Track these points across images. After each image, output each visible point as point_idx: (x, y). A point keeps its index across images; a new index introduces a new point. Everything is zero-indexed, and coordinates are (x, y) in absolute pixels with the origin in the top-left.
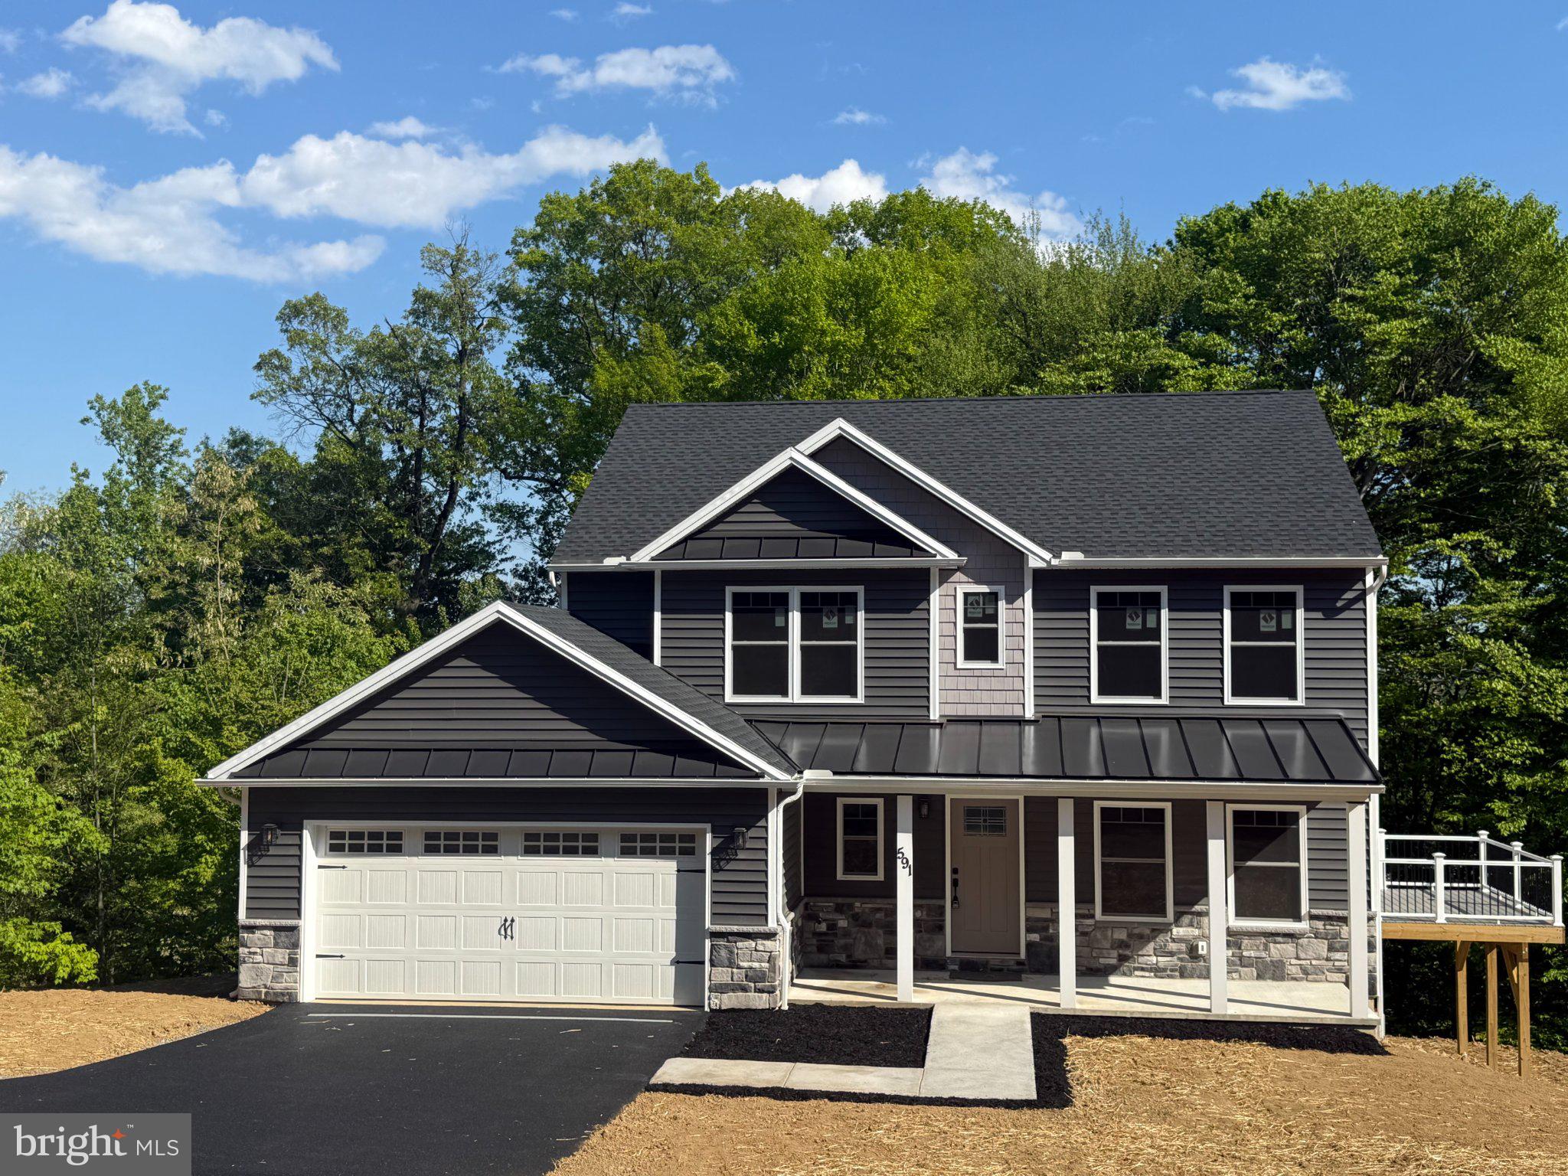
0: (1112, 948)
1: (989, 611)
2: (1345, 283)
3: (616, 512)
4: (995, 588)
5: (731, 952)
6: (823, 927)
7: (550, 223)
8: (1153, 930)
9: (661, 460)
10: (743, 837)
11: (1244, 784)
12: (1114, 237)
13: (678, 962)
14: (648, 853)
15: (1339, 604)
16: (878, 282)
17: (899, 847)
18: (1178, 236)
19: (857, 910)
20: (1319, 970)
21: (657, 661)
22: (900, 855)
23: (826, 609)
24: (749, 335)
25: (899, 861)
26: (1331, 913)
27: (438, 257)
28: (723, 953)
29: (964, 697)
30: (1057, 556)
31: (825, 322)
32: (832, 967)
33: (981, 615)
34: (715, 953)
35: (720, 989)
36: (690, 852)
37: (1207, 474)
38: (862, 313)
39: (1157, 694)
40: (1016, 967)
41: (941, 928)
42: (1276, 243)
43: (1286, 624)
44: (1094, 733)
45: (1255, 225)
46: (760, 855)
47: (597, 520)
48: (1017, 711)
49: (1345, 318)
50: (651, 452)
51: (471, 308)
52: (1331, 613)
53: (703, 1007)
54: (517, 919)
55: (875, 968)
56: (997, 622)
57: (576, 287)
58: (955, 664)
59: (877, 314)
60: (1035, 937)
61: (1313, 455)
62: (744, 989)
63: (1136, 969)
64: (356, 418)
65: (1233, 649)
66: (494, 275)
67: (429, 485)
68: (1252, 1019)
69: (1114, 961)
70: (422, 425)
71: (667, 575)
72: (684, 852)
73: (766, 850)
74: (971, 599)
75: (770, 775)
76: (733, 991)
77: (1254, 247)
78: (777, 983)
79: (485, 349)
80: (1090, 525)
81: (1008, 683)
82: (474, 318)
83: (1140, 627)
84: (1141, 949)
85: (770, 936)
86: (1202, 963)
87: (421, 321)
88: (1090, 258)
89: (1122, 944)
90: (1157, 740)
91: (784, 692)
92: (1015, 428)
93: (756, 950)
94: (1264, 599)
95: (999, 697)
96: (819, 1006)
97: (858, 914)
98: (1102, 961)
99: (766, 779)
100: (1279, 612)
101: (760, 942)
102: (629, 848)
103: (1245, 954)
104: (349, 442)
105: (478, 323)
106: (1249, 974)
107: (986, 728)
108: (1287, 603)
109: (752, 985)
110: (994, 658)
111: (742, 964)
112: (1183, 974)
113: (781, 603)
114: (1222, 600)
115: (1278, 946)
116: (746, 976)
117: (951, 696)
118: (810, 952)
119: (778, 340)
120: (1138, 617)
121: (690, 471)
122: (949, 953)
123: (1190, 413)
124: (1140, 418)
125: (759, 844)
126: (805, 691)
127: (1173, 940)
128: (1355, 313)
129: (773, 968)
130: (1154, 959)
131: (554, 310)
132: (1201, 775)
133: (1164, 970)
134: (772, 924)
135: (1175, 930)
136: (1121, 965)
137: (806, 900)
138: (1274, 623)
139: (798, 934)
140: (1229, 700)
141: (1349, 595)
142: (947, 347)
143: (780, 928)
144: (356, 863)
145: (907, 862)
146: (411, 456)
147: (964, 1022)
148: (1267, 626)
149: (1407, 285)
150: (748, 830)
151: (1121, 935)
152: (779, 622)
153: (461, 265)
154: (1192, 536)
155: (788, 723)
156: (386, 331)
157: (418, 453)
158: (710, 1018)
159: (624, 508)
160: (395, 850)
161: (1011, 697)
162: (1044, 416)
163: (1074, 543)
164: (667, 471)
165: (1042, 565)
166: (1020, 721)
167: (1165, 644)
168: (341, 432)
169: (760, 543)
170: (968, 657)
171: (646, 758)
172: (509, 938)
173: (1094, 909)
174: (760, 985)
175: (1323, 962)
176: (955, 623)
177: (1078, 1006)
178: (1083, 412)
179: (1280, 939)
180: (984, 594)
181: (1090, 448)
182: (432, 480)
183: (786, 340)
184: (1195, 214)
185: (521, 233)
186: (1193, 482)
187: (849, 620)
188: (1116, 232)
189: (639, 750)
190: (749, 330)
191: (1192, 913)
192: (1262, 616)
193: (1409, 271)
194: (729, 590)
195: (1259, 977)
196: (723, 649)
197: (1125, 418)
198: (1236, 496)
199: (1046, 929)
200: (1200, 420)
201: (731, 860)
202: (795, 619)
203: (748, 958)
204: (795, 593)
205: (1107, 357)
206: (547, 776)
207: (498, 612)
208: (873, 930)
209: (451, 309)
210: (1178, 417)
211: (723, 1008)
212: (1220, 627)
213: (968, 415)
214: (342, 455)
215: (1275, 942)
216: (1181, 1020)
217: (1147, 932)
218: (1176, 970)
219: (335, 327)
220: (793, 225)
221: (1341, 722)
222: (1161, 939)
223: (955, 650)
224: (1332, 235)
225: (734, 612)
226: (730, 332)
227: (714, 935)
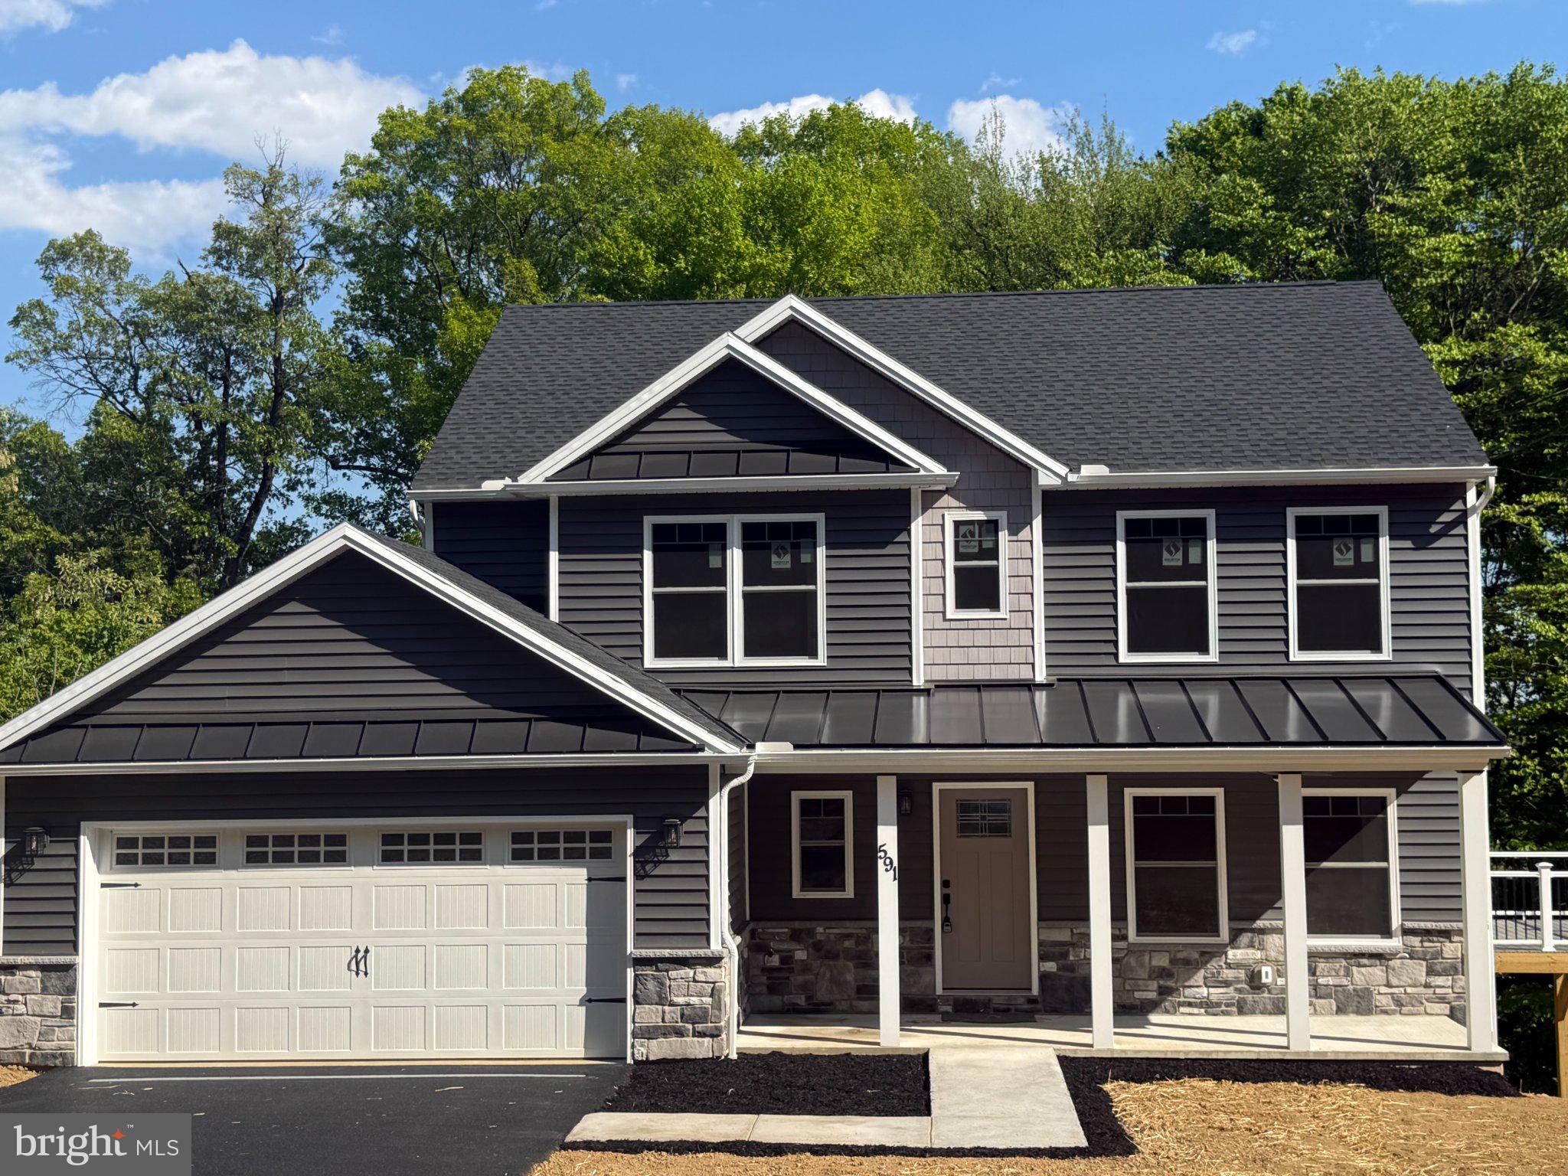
0: (1150, 978)
1: (988, 545)
2: (1382, 190)
3: (496, 428)
4: (994, 515)
5: (662, 984)
6: (775, 961)
7: (392, 146)
8: (1203, 954)
9: (552, 368)
10: (677, 833)
11: (1329, 748)
12: (1095, 144)
13: (590, 1001)
14: (548, 856)
15: (1434, 529)
16: (806, 195)
17: (879, 844)
18: (1171, 146)
19: (819, 937)
20: (1417, 1000)
21: (554, 615)
22: (882, 854)
23: (775, 543)
24: (645, 261)
25: (880, 862)
26: (1429, 925)
27: (246, 181)
28: (651, 985)
29: (957, 656)
30: (1075, 470)
31: (742, 242)
32: (788, 1012)
33: (976, 550)
34: (639, 986)
35: (647, 1033)
36: (605, 854)
37: (1255, 376)
38: (789, 235)
39: (1204, 649)
40: (1026, 1006)
41: (929, 958)
42: (1299, 143)
43: (1366, 556)
44: (1124, 701)
45: (1273, 120)
46: (699, 855)
47: (470, 438)
48: (1025, 673)
49: (1386, 231)
50: (538, 360)
51: (288, 246)
52: (1423, 541)
53: (625, 1059)
54: (372, 949)
55: (843, 1012)
56: (997, 559)
57: (423, 222)
58: (944, 613)
59: (808, 233)
60: (1051, 966)
61: (1386, 353)
62: (680, 1033)
63: (1181, 1004)
64: (142, 385)
65: (1301, 589)
66: (320, 206)
67: (234, 473)
68: (1342, 1057)
69: (1152, 995)
70: (226, 394)
71: (565, 502)
72: (596, 854)
73: (707, 849)
74: (963, 529)
75: (712, 748)
76: (665, 1035)
77: (1272, 147)
78: (723, 1023)
79: (307, 299)
80: (1112, 435)
81: (1013, 637)
82: (293, 258)
83: (1180, 563)
84: (1189, 978)
85: (714, 961)
86: (1266, 995)
87: (224, 262)
88: (1066, 169)
89: (1163, 973)
90: (1205, 705)
91: (723, 655)
92: (1006, 327)
93: (695, 981)
94: (1338, 525)
95: (1001, 655)
96: (776, 1054)
97: (820, 941)
98: (1137, 994)
99: (707, 753)
100: (1357, 540)
101: (700, 969)
102: (522, 853)
103: (1321, 981)
104: (132, 416)
105: (299, 263)
106: (1327, 1007)
107: (986, 695)
108: (1368, 528)
109: (690, 1027)
110: (994, 605)
111: (676, 1000)
112: (1242, 1009)
113: (717, 536)
114: (1285, 527)
115: (1363, 970)
116: (682, 1015)
117: (940, 656)
118: (759, 994)
119: (683, 265)
120: (1177, 550)
121: (590, 380)
122: (939, 991)
123: (1225, 308)
124: (1164, 314)
125: (698, 841)
126: (749, 652)
127: (1229, 966)
128: (1398, 227)
129: (718, 1005)
130: (1204, 991)
131: (395, 255)
132: (1273, 739)
133: (1218, 1005)
134: (715, 946)
135: (1231, 953)
136: (1163, 1000)
137: (751, 926)
138: (1351, 555)
139: (745, 967)
140: (1296, 655)
141: (1446, 517)
142: (895, 274)
143: (725, 951)
144: (152, 880)
145: (891, 863)
146: (213, 434)
147: (975, 1067)
148: (1343, 558)
149: (1460, 192)
150: (683, 822)
151: (1162, 961)
152: (714, 562)
153: (276, 192)
154: (1245, 445)
155: (728, 692)
156: (181, 279)
157: (221, 430)
158: (635, 1071)
159: (506, 423)
160: (207, 860)
161: (1017, 655)
162: (1042, 314)
163: (1095, 456)
164: (561, 381)
165: (1056, 482)
166: (1030, 686)
167: (1212, 584)
168: (121, 404)
169: (689, 459)
170: (961, 604)
171: (544, 729)
172: (362, 974)
173: (1127, 928)
174: (700, 1027)
175: (1422, 990)
176: (943, 561)
177: (1116, 1047)
178: (1090, 309)
179: (1365, 961)
180: (979, 522)
181: (1104, 349)
182: (239, 466)
183: (694, 265)
184: (1189, 121)
185: (353, 159)
186: (1239, 385)
187: (805, 558)
188: (1098, 137)
189: (537, 720)
190: (645, 254)
191: (1252, 930)
192: (1335, 547)
193: (1462, 175)
194: (649, 521)
195: (1340, 1011)
196: (641, 598)
197: (1144, 315)
198: (1295, 400)
199: (1065, 955)
200: (1240, 316)
201: (660, 862)
202: (735, 558)
203: (685, 992)
204: (735, 524)
205: (1095, 283)
206: (413, 754)
207: (345, 537)
208: (841, 962)
209: (264, 248)
210: (1212, 312)
211: (652, 1058)
212: (1282, 561)
213: (945, 313)
214: (125, 431)
215: (1359, 966)
216: (1251, 1061)
217: (1196, 956)
218: (1232, 1005)
219: (112, 273)
220: (694, 143)
221: (1438, 679)
222: (1213, 965)
223: (944, 596)
224: (1366, 133)
225: (656, 550)
226: (621, 258)
227: (639, 962)
